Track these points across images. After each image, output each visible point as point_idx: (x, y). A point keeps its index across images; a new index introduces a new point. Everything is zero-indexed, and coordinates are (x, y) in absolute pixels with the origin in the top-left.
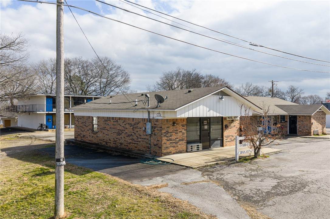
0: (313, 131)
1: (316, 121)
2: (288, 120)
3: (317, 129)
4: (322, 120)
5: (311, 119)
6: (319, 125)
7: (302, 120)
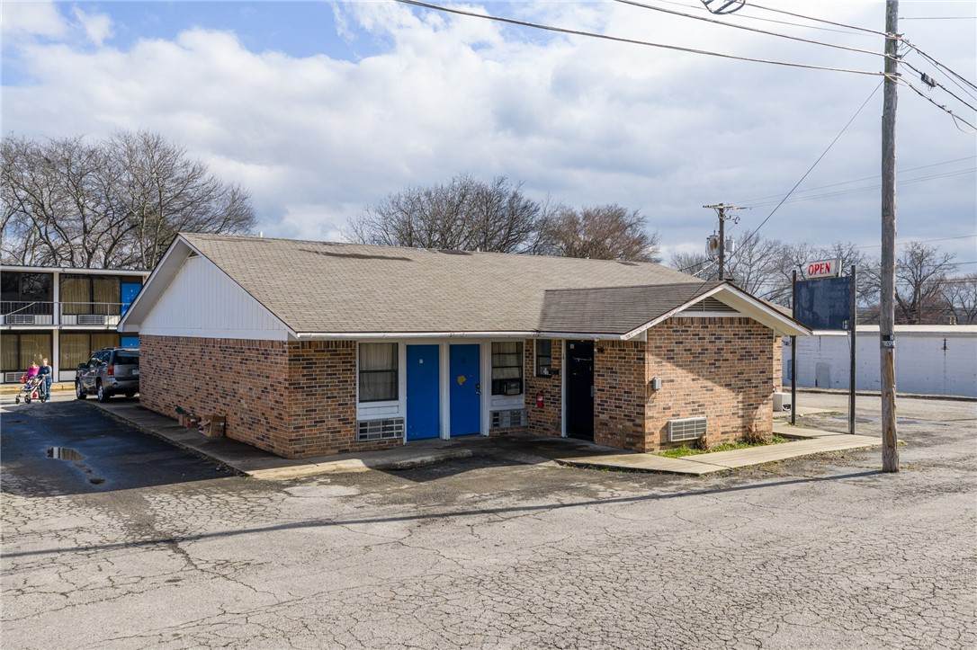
0: (661, 424)
1: (691, 371)
2: (563, 362)
3: (694, 413)
4: (740, 366)
5: (643, 359)
6: (718, 389)
7: (609, 364)
